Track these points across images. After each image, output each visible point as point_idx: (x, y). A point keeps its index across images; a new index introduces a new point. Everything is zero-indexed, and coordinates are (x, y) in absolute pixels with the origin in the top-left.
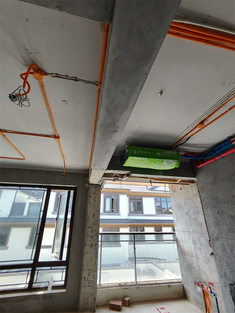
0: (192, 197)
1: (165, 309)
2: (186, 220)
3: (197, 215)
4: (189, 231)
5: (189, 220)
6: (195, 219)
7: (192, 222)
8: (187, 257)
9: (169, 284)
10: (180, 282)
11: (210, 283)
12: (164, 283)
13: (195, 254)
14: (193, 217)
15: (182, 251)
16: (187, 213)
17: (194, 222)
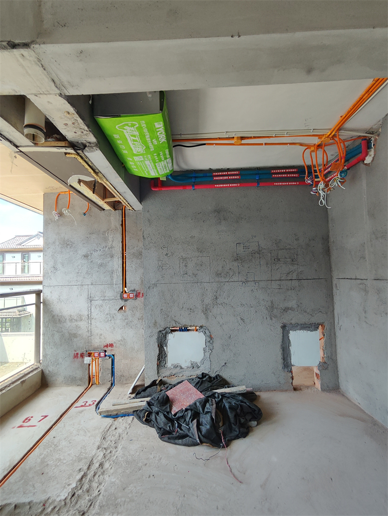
0: (105, 232)
1: (32, 417)
2: (80, 267)
3: (109, 259)
4: (83, 284)
5: (89, 267)
6: (101, 265)
7: (95, 269)
8: (65, 324)
9: (22, 379)
10: (36, 369)
11: (107, 346)
12: (13, 383)
13: (88, 315)
14: (99, 262)
15: (56, 317)
16: (86, 256)
17: (98, 270)
